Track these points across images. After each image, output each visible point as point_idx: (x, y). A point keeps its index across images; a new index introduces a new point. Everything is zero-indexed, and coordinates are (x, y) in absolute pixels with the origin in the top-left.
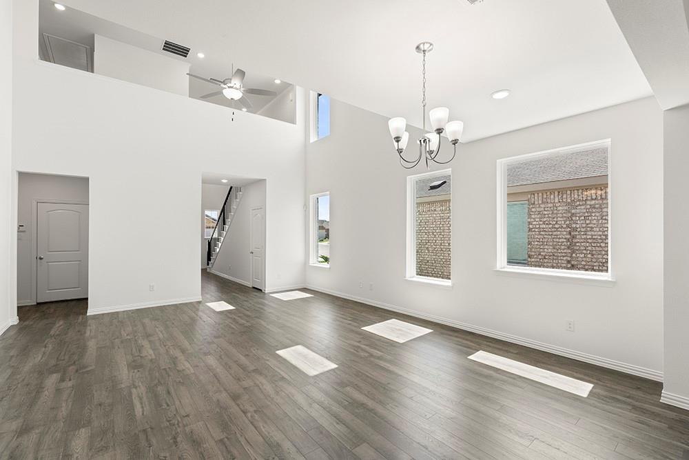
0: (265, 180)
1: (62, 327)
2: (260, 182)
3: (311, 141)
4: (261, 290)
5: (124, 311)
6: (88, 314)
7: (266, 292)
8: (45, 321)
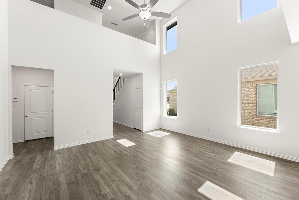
0: (143, 73)
1: (41, 161)
2: (140, 75)
3: (164, 54)
4: (141, 130)
5: (74, 147)
6: (54, 150)
7: (144, 131)
8: (30, 156)
